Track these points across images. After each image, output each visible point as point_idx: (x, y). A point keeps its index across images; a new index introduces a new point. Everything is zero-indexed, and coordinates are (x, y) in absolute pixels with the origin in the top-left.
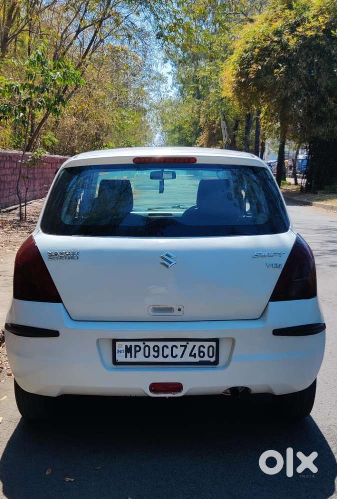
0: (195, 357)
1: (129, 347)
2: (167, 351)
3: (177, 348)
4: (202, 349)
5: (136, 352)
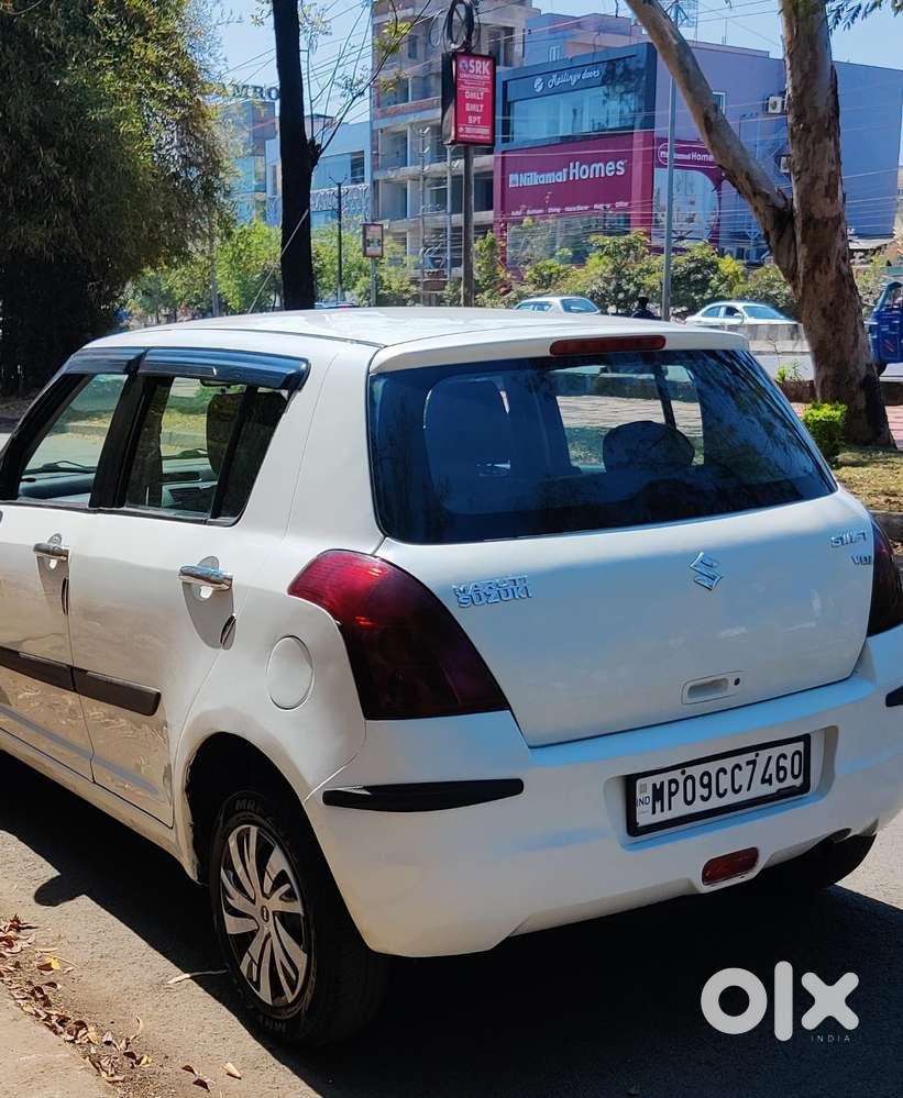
0: (771, 784)
1: (658, 787)
2: (725, 782)
3: (740, 769)
4: (782, 762)
5: (671, 794)
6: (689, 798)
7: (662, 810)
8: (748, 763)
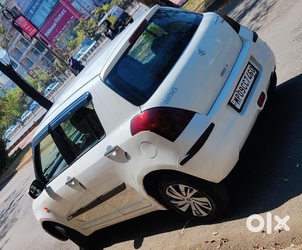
0: (252, 78)
1: (235, 99)
2: (244, 86)
3: (244, 80)
4: (250, 72)
5: (238, 98)
6: (242, 95)
7: (240, 102)
8: (244, 78)
